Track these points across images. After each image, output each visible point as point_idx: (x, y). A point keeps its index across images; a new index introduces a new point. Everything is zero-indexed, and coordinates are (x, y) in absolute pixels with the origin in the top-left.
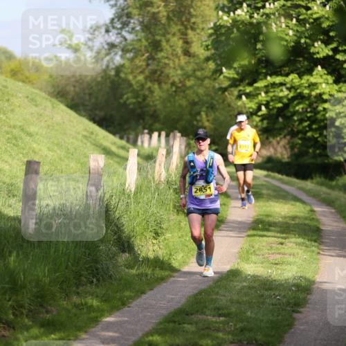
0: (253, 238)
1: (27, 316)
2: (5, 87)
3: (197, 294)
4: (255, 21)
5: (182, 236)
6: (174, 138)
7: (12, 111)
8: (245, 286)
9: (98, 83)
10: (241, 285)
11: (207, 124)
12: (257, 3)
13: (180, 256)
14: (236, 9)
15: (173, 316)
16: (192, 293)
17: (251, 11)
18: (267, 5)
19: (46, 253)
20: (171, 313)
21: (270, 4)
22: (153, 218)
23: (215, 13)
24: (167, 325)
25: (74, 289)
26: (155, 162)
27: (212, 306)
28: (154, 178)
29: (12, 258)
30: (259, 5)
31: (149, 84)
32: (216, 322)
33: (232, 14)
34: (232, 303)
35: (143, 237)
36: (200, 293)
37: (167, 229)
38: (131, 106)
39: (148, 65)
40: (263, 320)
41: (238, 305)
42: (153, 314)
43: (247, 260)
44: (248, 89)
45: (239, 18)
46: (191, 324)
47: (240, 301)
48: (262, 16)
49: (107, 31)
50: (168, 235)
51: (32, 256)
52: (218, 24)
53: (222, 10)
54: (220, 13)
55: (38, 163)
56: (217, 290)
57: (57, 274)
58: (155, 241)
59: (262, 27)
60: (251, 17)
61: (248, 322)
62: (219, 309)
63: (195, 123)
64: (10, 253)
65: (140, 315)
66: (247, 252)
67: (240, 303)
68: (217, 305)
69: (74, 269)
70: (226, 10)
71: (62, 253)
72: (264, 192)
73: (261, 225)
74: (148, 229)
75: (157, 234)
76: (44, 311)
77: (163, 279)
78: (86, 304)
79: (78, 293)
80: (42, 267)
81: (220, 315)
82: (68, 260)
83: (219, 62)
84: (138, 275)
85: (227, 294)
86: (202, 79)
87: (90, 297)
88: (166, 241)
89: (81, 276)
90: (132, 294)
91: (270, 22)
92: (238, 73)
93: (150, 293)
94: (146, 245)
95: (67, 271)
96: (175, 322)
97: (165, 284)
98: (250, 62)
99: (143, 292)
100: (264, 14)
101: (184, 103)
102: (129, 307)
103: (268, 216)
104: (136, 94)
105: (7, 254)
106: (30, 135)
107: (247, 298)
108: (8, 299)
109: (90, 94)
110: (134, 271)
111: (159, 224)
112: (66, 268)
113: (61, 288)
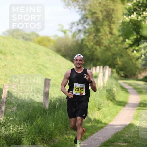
0: (139, 110)
1: (45, 143)
2: (36, 48)
3: (116, 134)
4: (139, 20)
5: (110, 110)
6: (106, 69)
7: (39, 58)
8: (136, 130)
9: (74, 46)
10: (134, 130)
11: (119, 63)
12: (140, 12)
13: (109, 118)
14: (131, 15)
15: (106, 143)
16: (114, 133)
17: (137, 15)
18: (144, 13)
19: (53, 117)
20: (105, 141)
21: (145, 12)
22: (97, 102)
23: (122, 17)
24: (104, 146)
25: (65, 132)
26: (98, 79)
27: (122, 139)
28: (98, 86)
29: (39, 119)
30: (141, 13)
31: (95, 46)
32: (124, 146)
33: (129, 17)
34: (131, 137)
35: (93, 110)
36: (117, 133)
37: (103, 107)
38: (88, 56)
39: (95, 38)
40: (143, 144)
41: (133, 138)
42: (98, 142)
43: (137, 119)
44: (137, 48)
45: (132, 19)
46: (114, 146)
47: (134, 136)
48: (142, 17)
49: (78, 24)
50: (104, 109)
51: (48, 118)
52: (124, 21)
53: (126, 15)
54: (125, 16)
55: (49, 80)
56: (124, 132)
57: (58, 126)
58: (98, 112)
59: (142, 22)
60: (138, 18)
61: (137, 145)
62: (125, 140)
63: (114, 62)
64: (38, 117)
65: (93, 143)
66: (137, 116)
67: (134, 138)
68: (124, 138)
69: (65, 123)
70: (127, 15)
71: (60, 117)
72: (144, 91)
73: (142, 105)
74: (95, 107)
75: (99, 109)
76: (52, 141)
77: (102, 128)
78: (70, 138)
79: (66, 134)
80: (52, 123)
81: (126, 143)
82: (62, 120)
83: (124, 37)
84: (91, 126)
85: (128, 134)
86: (117, 44)
87: (72, 135)
88: (103, 112)
89: (68, 126)
90: (89, 134)
91: (145, 20)
92: (132, 42)
93: (96, 134)
94: (95, 113)
95: (62, 124)
96: (107, 145)
97: (102, 130)
98: (137, 37)
99: (94, 133)
100: (143, 17)
101: (110, 54)
102: (88, 139)
103: (145, 101)
104: (90, 50)
105: (37, 118)
106: (46, 68)
107: (137, 136)
108: (37, 136)
109: (71, 51)
110: (90, 124)
111: (100, 105)
112: (62, 123)
113: (60, 131)
